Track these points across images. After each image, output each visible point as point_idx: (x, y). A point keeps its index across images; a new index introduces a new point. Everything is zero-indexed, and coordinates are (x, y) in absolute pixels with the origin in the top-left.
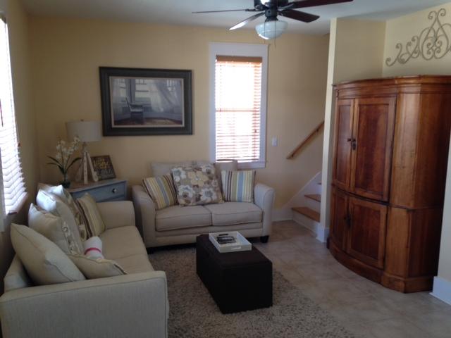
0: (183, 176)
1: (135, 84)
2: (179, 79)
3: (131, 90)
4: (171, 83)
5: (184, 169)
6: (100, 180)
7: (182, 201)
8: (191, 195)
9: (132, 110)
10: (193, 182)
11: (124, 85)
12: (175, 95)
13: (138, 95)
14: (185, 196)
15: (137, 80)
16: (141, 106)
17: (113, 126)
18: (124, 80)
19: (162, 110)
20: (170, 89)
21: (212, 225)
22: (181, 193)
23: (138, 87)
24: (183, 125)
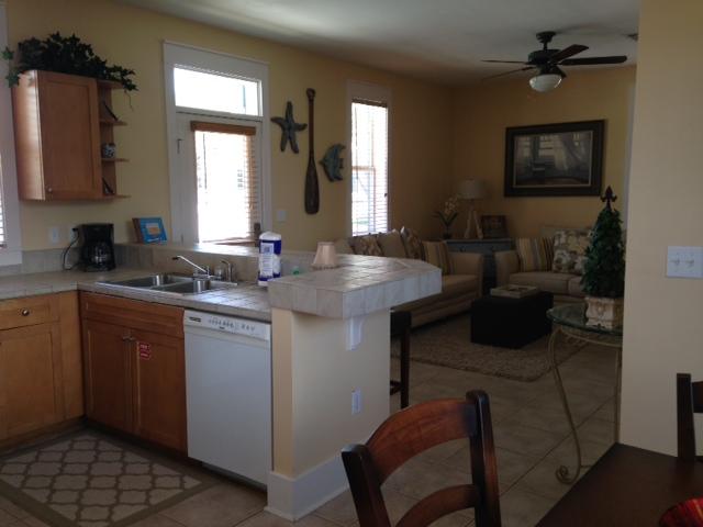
0: (563, 240)
1: (539, 141)
2: (587, 132)
3: (535, 148)
4: (578, 136)
5: (567, 233)
6: (484, 238)
7: (554, 267)
8: (564, 262)
9: (534, 169)
10: (571, 248)
11: (528, 144)
12: (583, 150)
13: (541, 153)
14: (559, 261)
15: (542, 138)
16: (543, 165)
17: (514, 186)
18: (528, 138)
19: (566, 167)
20: (577, 144)
21: (568, 295)
22: (555, 259)
23: (542, 145)
24: (589, 185)
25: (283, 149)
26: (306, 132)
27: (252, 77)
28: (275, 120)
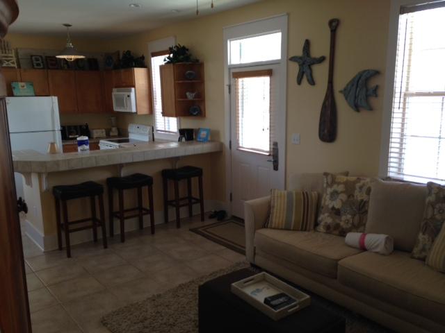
25: (299, 82)
26: (326, 64)
27: (275, 29)
28: (293, 59)
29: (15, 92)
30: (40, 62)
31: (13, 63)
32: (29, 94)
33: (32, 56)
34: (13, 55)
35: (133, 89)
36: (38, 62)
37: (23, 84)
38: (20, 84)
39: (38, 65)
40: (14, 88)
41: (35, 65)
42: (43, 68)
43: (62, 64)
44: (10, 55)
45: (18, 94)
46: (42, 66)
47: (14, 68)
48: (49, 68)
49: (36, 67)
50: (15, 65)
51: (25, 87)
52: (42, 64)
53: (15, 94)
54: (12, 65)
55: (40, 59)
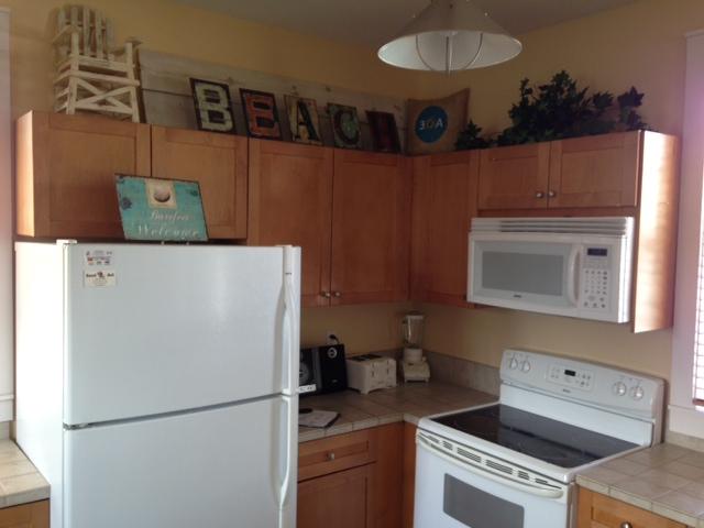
29: (130, 222)
30: (221, 107)
31: (125, 100)
32: (184, 234)
33: (194, 82)
34: (127, 65)
35: (630, 221)
36: (216, 107)
37: (163, 188)
38: (155, 187)
39: (215, 117)
40: (128, 204)
41: (204, 115)
42: (232, 132)
43: (294, 125)
44: (114, 65)
45: (143, 231)
46: (229, 125)
47: (129, 118)
48: (250, 135)
49: (206, 124)
50: (134, 111)
51: (171, 203)
52: (227, 116)
53: (129, 232)
54: (121, 108)
55: (222, 95)
